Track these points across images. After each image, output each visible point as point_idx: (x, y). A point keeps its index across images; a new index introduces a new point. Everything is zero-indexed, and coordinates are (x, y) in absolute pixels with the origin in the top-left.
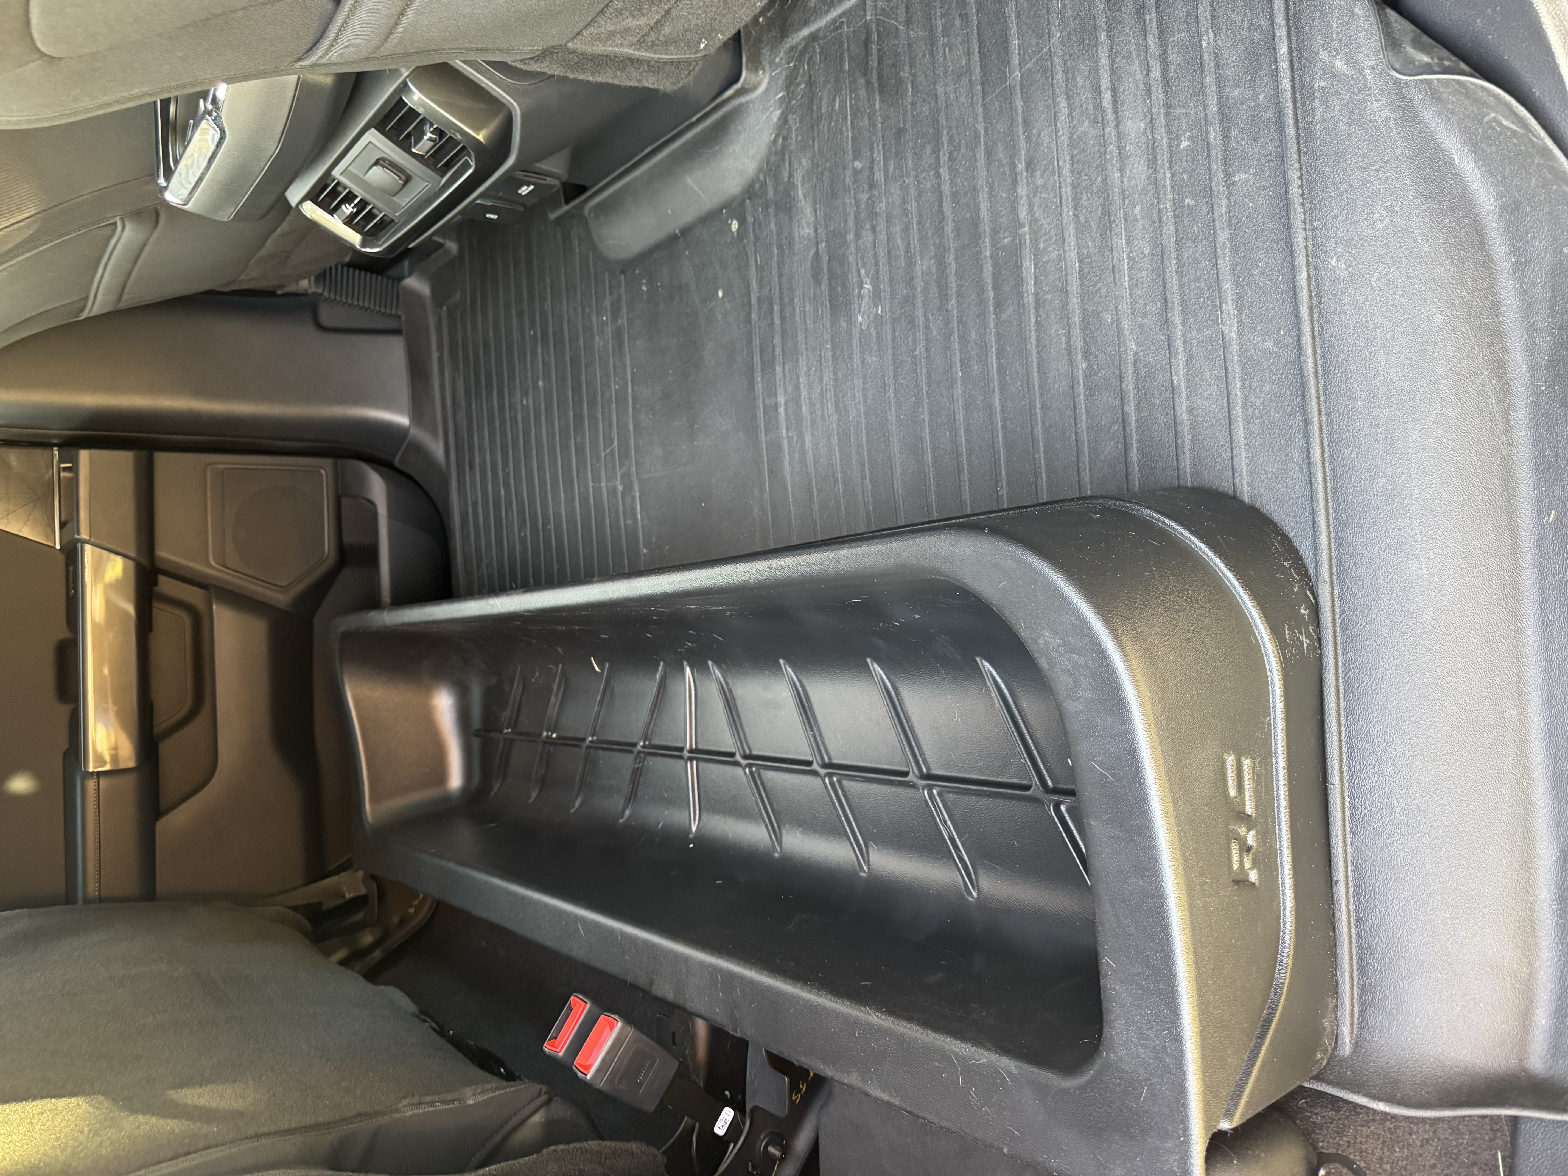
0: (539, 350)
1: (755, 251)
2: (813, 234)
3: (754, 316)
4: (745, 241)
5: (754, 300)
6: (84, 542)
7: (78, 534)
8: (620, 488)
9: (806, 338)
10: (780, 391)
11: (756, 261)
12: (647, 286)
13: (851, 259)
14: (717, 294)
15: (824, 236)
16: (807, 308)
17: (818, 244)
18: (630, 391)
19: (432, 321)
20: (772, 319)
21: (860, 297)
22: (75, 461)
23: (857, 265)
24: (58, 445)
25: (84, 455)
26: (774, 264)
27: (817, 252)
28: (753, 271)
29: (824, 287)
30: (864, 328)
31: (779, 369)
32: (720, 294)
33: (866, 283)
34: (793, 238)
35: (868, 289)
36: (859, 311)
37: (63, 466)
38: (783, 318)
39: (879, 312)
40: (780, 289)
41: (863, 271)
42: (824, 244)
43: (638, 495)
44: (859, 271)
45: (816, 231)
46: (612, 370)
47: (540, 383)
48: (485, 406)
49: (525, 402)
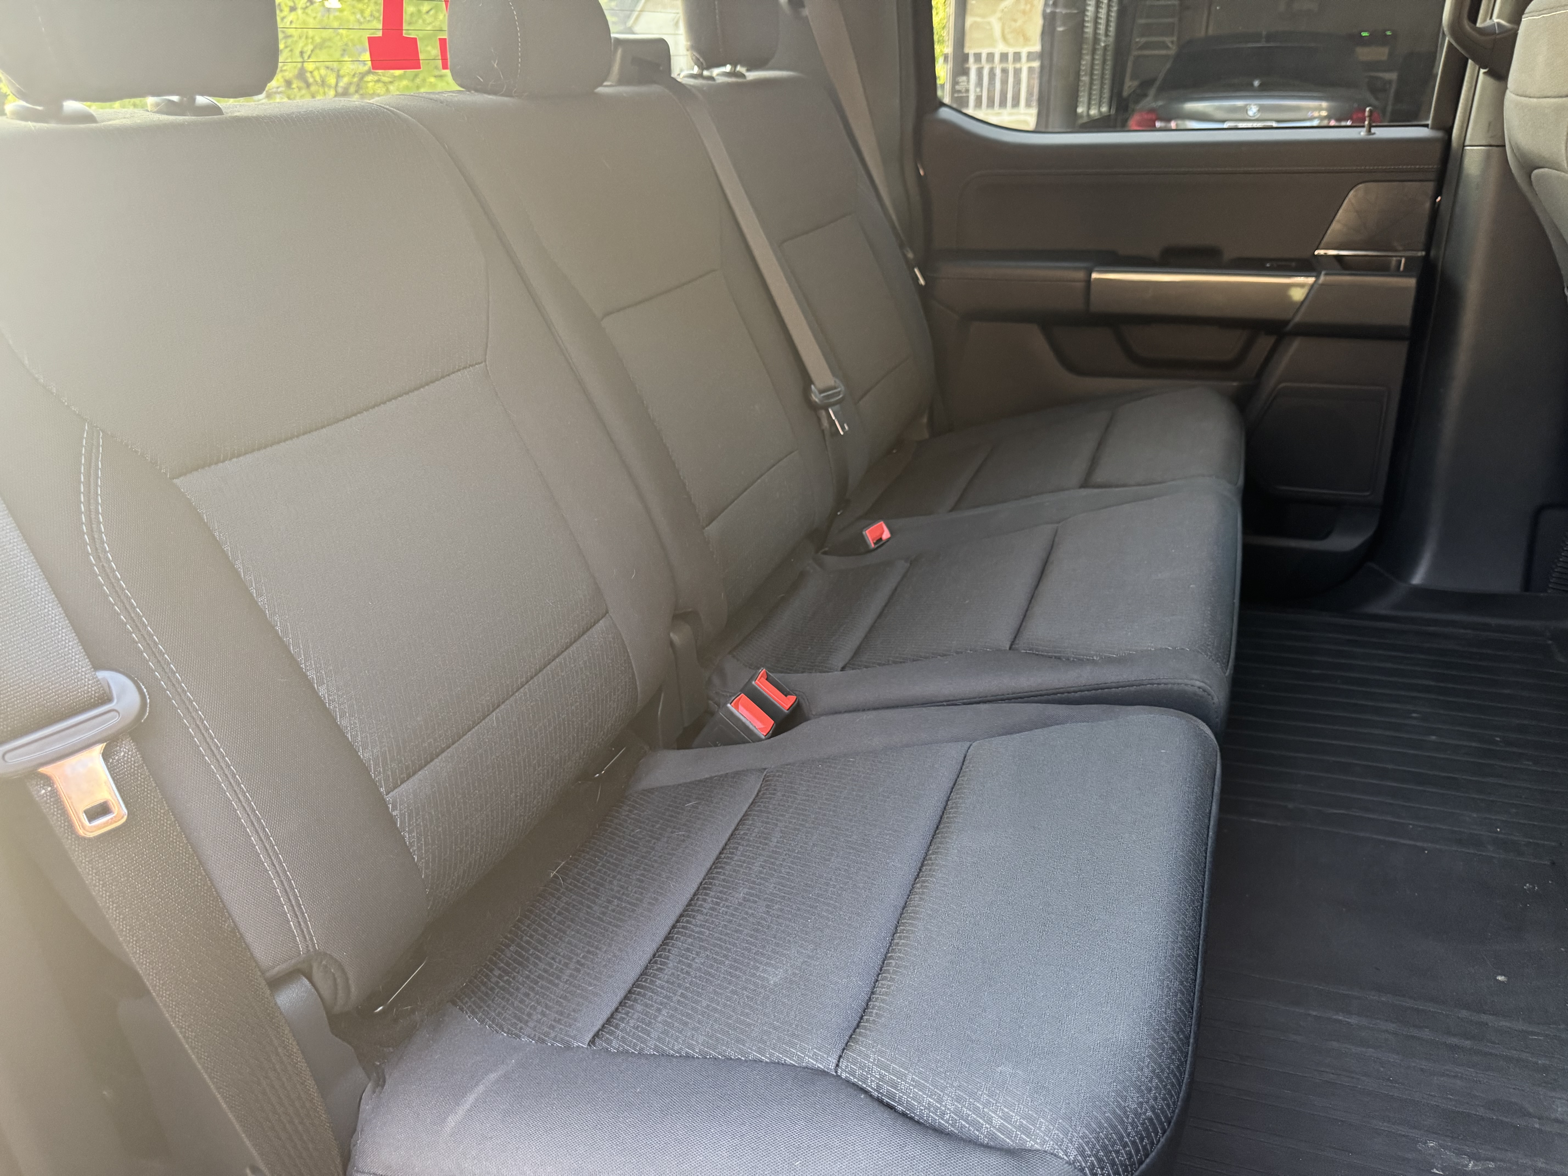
0: (1474, 744)
1: (1547, 1036)
2: (1553, 1116)
3: (1464, 1013)
4: (1562, 1026)
5: (1484, 1018)
6: (1317, 277)
7: (1326, 274)
8: (1291, 806)
9: (1422, 1070)
10: (1364, 1022)
11: (1533, 1033)
12: (1529, 889)
13: (1510, 1155)
14: (1501, 975)
15: (1548, 1128)
16: (1458, 1082)
17: (1539, 1119)
18: (1402, 841)
19: (1537, 624)
20: (1455, 1035)
21: (1460, 1153)
22: (1407, 273)
23: (1501, 1160)
24: (1426, 258)
25: (1411, 282)
26: (1524, 1056)
27: (1530, 1115)
28: (1520, 1026)
29: (1481, 1111)
30: (1420, 1146)
31: (1391, 1027)
32: (1500, 978)
33: (1475, 1165)
34: (1554, 1090)
35: (1467, 1166)
36: (1441, 1146)
37: (1403, 261)
38: (1453, 1048)
39: (1435, 1171)
40: (1491, 1054)
41: (1491, 1165)
42: (1537, 1126)
43: (1279, 824)
44: (1493, 1160)
45: (1557, 1121)
46: (1432, 825)
47: (1433, 738)
48: (1418, 669)
49: (1414, 715)
